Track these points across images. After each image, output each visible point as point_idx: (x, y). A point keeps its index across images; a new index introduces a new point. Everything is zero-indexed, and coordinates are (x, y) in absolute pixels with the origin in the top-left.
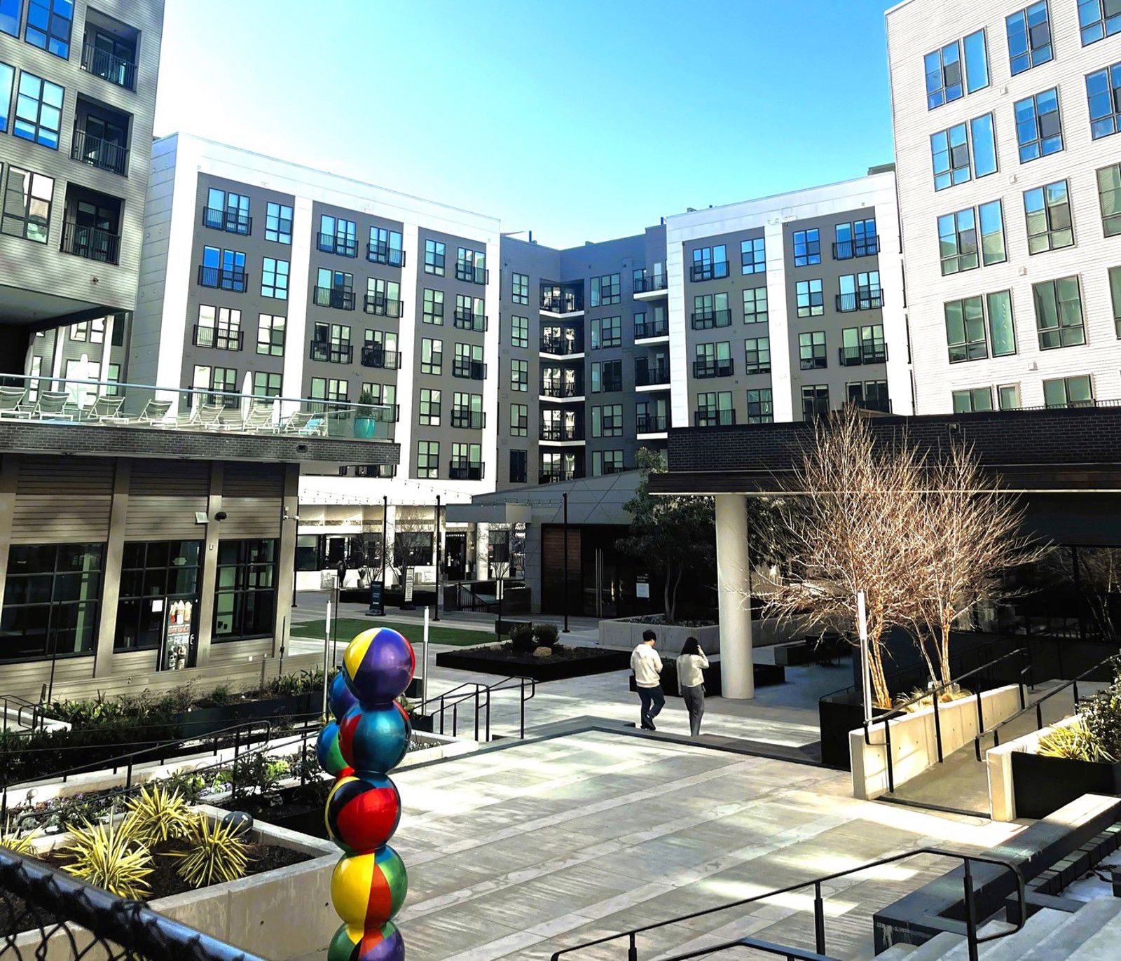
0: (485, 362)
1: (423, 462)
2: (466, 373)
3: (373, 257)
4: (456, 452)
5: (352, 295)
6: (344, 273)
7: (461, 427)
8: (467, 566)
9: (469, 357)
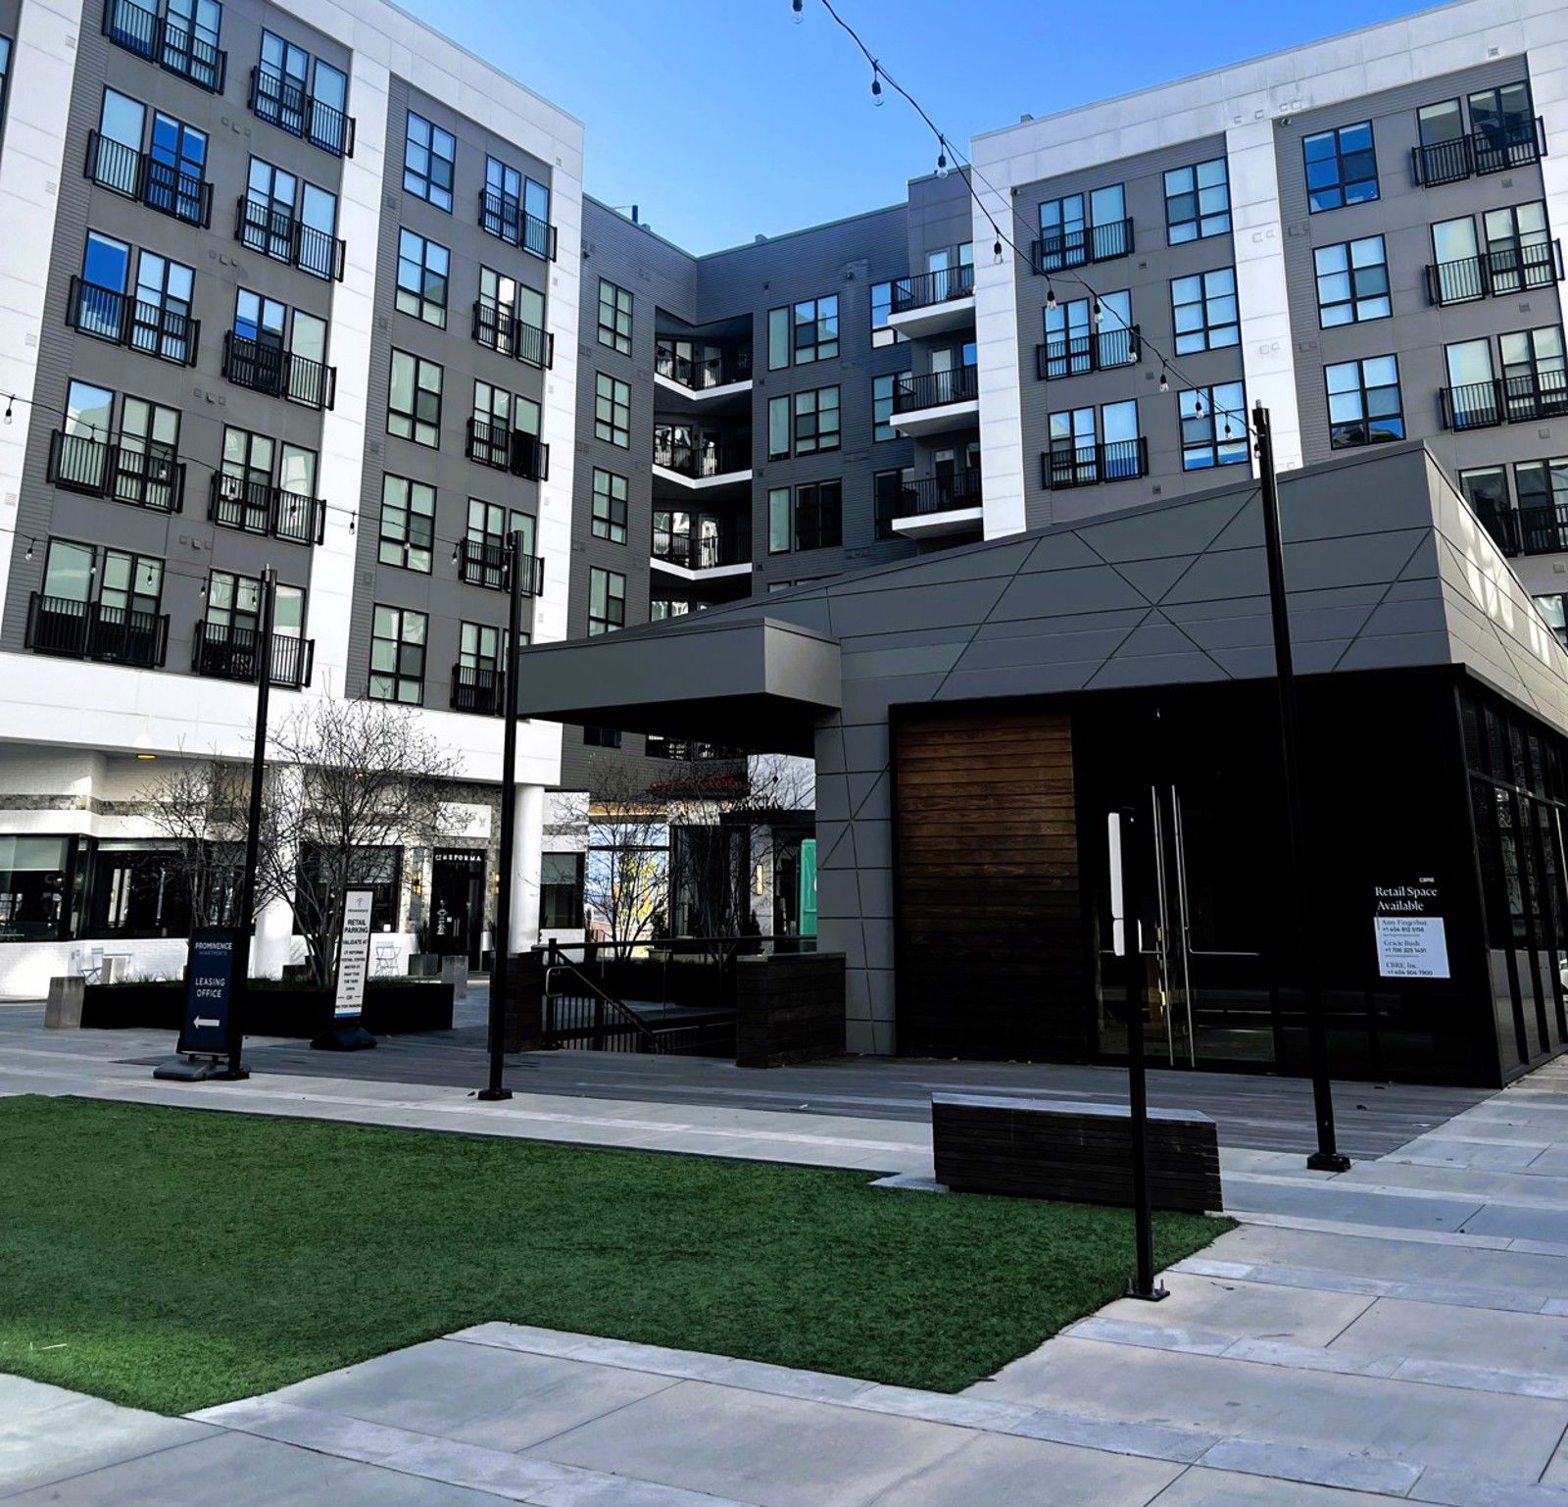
0: (545, 440)
1: (384, 658)
2: (499, 457)
3: (264, 106)
4: (468, 645)
5: (206, 189)
6: (182, 125)
7: (482, 584)
8: (485, 937)
9: (507, 421)
